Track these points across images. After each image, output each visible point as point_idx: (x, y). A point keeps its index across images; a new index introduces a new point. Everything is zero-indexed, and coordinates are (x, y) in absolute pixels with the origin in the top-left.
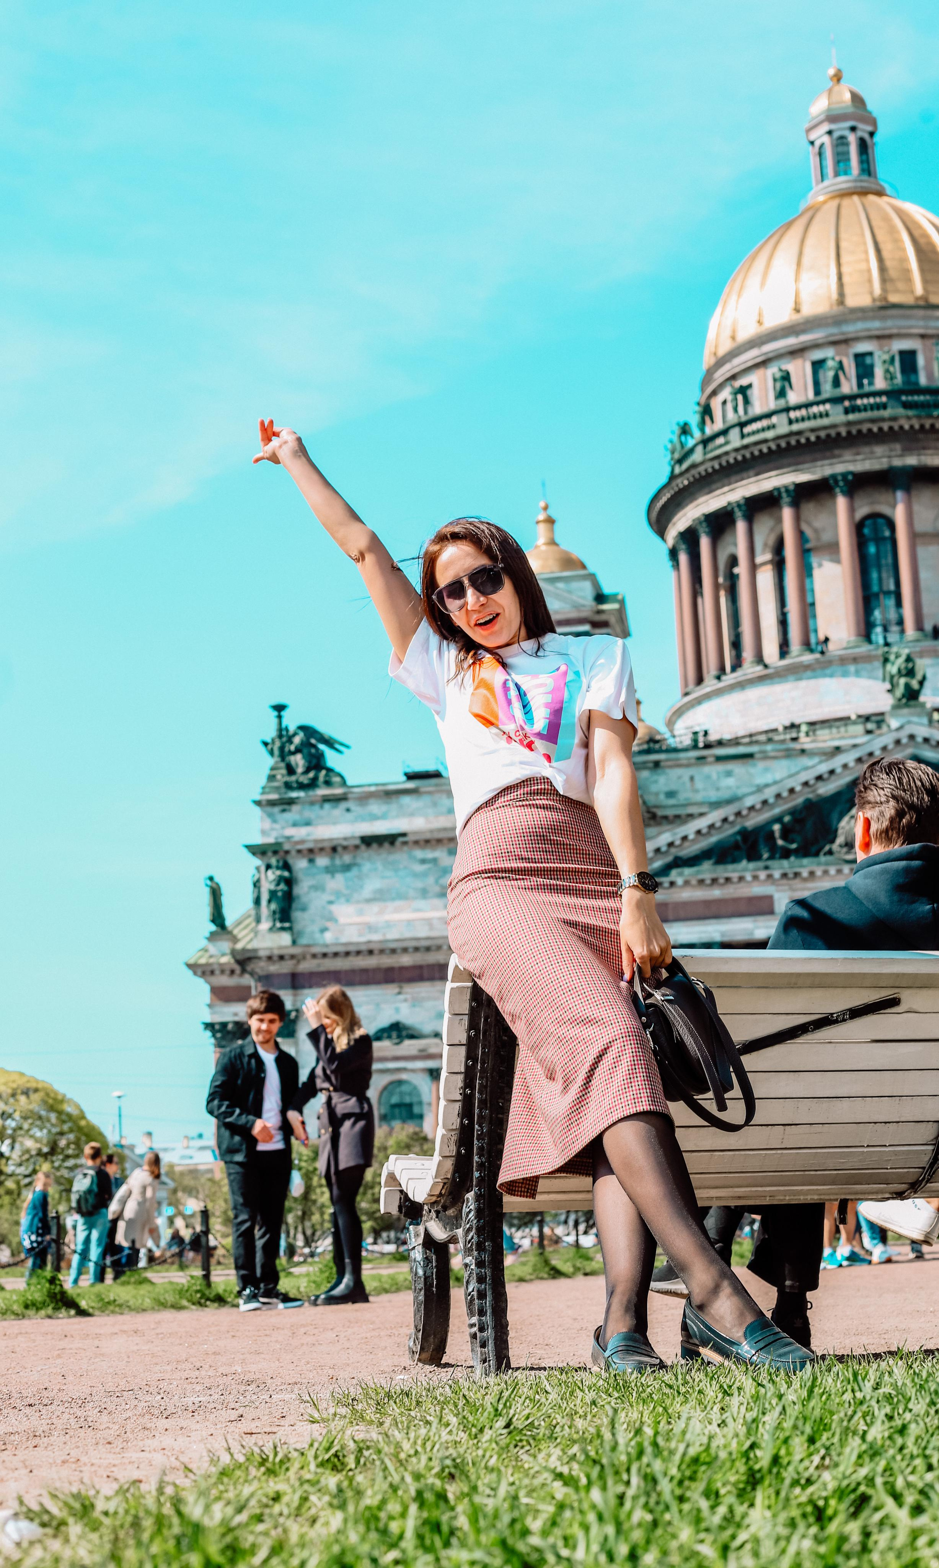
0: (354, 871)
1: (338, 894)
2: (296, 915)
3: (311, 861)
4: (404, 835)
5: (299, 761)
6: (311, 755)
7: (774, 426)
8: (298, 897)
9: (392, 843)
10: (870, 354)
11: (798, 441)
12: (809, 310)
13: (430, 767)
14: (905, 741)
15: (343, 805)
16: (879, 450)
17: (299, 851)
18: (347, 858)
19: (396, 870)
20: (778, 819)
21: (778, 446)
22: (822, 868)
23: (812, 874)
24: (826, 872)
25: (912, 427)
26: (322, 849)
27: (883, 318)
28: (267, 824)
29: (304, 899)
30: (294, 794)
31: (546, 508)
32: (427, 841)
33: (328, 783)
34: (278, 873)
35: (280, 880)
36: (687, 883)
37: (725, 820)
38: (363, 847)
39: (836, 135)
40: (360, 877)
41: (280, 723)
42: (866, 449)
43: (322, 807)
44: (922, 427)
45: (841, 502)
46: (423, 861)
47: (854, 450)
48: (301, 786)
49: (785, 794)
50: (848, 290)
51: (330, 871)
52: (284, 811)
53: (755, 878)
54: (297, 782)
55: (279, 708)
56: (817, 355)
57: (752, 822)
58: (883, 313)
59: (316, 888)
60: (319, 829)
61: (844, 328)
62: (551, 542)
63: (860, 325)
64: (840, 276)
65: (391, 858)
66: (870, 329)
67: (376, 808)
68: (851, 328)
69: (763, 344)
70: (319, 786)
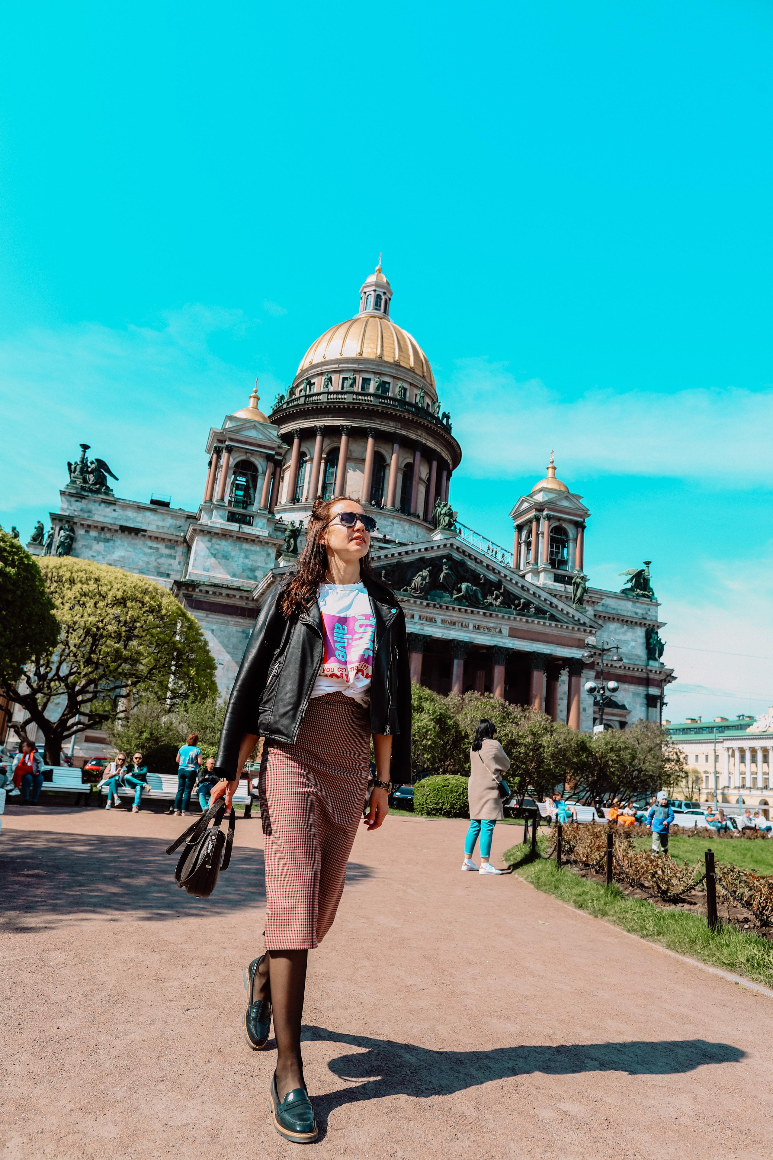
0: (111, 543)
1: (99, 553)
3: (87, 532)
4: (145, 531)
5: (91, 478)
6: (100, 476)
7: (345, 399)
8: (75, 549)
9: (137, 534)
10: (389, 383)
11: (358, 407)
12: (365, 355)
13: (167, 501)
15: (113, 507)
16: (392, 424)
17: (82, 525)
18: (108, 535)
19: (134, 549)
20: (383, 567)
21: (349, 406)
25: (409, 418)
26: (96, 527)
27: (397, 370)
28: (65, 506)
29: (78, 551)
30: (86, 494)
31: (256, 392)
32: (157, 538)
33: (106, 493)
34: (68, 533)
35: (67, 537)
38: (120, 532)
39: (377, 293)
40: (113, 548)
41: (84, 455)
42: (387, 421)
43: (100, 505)
44: (413, 419)
45: (370, 441)
46: (151, 548)
47: (381, 420)
48: (91, 491)
49: (389, 556)
50: (385, 353)
51: (97, 540)
52: (77, 501)
54: (89, 488)
55: (85, 447)
56: (367, 376)
58: (398, 368)
59: (86, 547)
60: (96, 516)
61: (380, 368)
62: (256, 408)
63: (387, 369)
64: (382, 346)
65: (133, 541)
66: (392, 372)
67: (130, 513)
68: (383, 369)
69: (341, 363)
70: (100, 493)
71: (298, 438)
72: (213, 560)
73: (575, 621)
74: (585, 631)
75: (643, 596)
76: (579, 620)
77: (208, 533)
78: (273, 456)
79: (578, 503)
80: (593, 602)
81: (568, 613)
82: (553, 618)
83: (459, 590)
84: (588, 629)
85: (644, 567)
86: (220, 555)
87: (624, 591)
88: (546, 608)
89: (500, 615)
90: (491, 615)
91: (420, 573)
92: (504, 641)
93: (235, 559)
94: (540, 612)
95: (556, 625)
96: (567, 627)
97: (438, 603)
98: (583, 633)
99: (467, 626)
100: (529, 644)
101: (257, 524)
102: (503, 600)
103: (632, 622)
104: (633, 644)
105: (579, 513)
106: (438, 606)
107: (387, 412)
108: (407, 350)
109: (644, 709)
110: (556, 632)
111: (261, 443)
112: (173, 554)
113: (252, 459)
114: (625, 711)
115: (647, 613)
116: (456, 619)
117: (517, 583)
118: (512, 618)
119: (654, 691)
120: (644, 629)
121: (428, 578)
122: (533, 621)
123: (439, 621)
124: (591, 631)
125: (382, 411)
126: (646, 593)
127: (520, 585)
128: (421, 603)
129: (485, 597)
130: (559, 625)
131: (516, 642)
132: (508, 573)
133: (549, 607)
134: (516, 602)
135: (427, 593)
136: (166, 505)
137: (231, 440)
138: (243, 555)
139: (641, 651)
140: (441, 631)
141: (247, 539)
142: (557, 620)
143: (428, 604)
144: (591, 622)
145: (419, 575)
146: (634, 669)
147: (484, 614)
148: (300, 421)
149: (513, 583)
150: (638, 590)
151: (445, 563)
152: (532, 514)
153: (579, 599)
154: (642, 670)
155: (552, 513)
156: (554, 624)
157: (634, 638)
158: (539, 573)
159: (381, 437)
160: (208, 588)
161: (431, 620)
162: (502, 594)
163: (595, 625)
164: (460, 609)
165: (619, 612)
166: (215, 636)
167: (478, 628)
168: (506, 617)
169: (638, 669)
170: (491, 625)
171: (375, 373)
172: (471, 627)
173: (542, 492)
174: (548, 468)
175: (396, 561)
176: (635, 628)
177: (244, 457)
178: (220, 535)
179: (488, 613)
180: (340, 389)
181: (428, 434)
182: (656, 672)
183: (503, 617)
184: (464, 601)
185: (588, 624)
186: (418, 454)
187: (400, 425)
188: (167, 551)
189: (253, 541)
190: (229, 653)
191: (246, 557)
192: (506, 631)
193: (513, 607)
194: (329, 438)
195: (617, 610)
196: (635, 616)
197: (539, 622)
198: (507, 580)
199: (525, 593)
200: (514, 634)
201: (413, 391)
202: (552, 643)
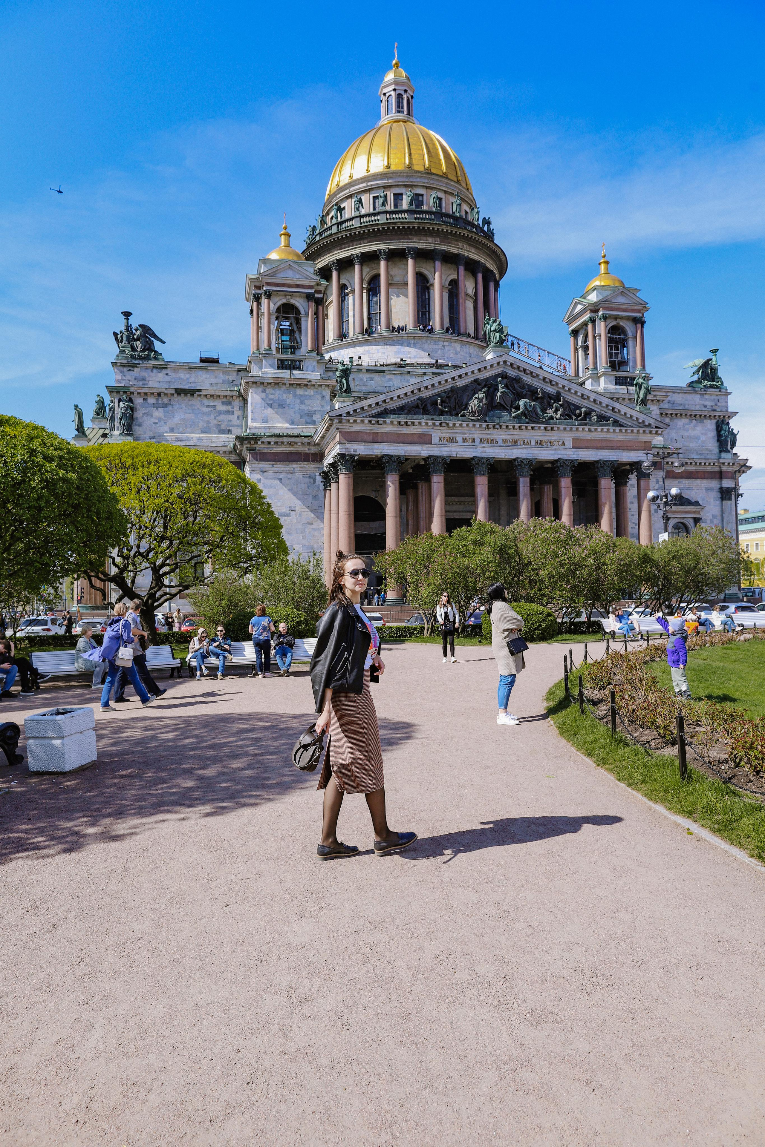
0: (170, 408)
1: (160, 419)
2: (135, 428)
3: (145, 399)
4: (200, 391)
5: (139, 345)
6: (147, 342)
7: (378, 220)
8: (137, 418)
9: (192, 395)
10: (422, 195)
11: (393, 228)
12: (393, 168)
13: (215, 357)
14: (502, 363)
15: (164, 371)
16: (430, 240)
17: (139, 393)
18: (166, 400)
19: (193, 410)
20: (438, 395)
21: (383, 228)
22: (460, 422)
23: (454, 425)
24: (461, 425)
26: (152, 394)
27: (429, 179)
28: (119, 377)
29: (140, 420)
30: (137, 362)
31: (285, 228)
32: (212, 396)
33: (156, 358)
34: (127, 403)
35: (128, 408)
36: (392, 422)
37: (412, 392)
38: (176, 395)
39: (398, 92)
40: (173, 412)
41: (128, 323)
42: (425, 238)
43: (152, 371)
45: (410, 262)
46: (208, 406)
47: (418, 238)
48: (141, 358)
49: (443, 382)
50: (414, 161)
51: (156, 406)
52: (130, 370)
53: (427, 424)
54: (139, 355)
55: (127, 315)
56: (397, 191)
57: (425, 394)
58: (429, 176)
59: (147, 414)
60: (150, 382)
61: (411, 180)
62: (288, 245)
63: (418, 180)
64: (410, 154)
65: (190, 403)
66: (424, 183)
67: (183, 375)
68: (414, 180)
69: (369, 181)
70: (150, 359)
71: (337, 270)
72: (270, 410)
73: (640, 423)
74: (651, 432)
75: (712, 387)
76: (644, 422)
77: (261, 384)
78: (313, 294)
79: (635, 297)
80: (658, 401)
81: (631, 416)
82: (616, 423)
83: (518, 408)
84: (654, 430)
85: (711, 356)
86: (276, 405)
87: (691, 384)
88: (609, 413)
89: (562, 427)
90: (552, 428)
91: (476, 396)
92: (568, 453)
93: (291, 406)
94: (603, 419)
95: (620, 431)
96: (632, 431)
97: (498, 424)
98: (649, 435)
99: (529, 443)
100: (593, 453)
101: (307, 367)
102: (563, 412)
103: (700, 416)
104: (703, 438)
105: (636, 308)
106: (497, 426)
107: (424, 228)
108: (438, 154)
109: (718, 503)
110: (620, 437)
111: (298, 283)
112: (231, 410)
113: (293, 301)
114: (699, 507)
115: (716, 405)
116: (516, 437)
117: (576, 392)
118: (574, 429)
119: (727, 483)
120: (714, 421)
121: (484, 400)
122: (596, 429)
123: (500, 442)
124: (657, 432)
125: (419, 228)
126: (714, 383)
127: (579, 394)
128: (481, 425)
129: (544, 411)
130: (623, 429)
131: (580, 453)
132: (566, 383)
133: (611, 412)
134: (577, 412)
135: (486, 415)
136: (216, 361)
137: (268, 284)
138: (298, 401)
139: (712, 445)
140: (504, 451)
141: (300, 385)
142: (621, 426)
143: (487, 426)
144: (657, 422)
145: (476, 398)
146: (705, 463)
147: (545, 428)
148: (336, 252)
149: (572, 393)
150: (706, 382)
151: (500, 382)
152: (586, 317)
153: (642, 400)
154: (714, 464)
155: (608, 312)
156: (617, 429)
157: (704, 432)
158: (599, 377)
159: (422, 255)
160: (269, 439)
161: (493, 442)
162: (561, 405)
163: (661, 425)
164: (520, 427)
165: (687, 406)
166: (283, 484)
167: (541, 444)
168: (568, 429)
169: (710, 464)
170: (554, 439)
171: (406, 186)
172: (533, 443)
173: (595, 292)
174: (600, 264)
175: (450, 386)
176: (705, 421)
177: (284, 301)
178: (273, 384)
179: (549, 427)
180: (372, 210)
181: (470, 245)
182: (729, 464)
183: (565, 429)
184: (524, 418)
185: (654, 425)
186: (462, 269)
187: (438, 239)
188: (224, 408)
189: (306, 385)
190: (299, 499)
191: (302, 403)
192: (569, 443)
193: (574, 417)
194: (368, 266)
195: (685, 405)
196: (704, 409)
197: (602, 430)
198: (566, 391)
199: (585, 401)
200: (577, 444)
201: (449, 200)
202: (618, 448)
